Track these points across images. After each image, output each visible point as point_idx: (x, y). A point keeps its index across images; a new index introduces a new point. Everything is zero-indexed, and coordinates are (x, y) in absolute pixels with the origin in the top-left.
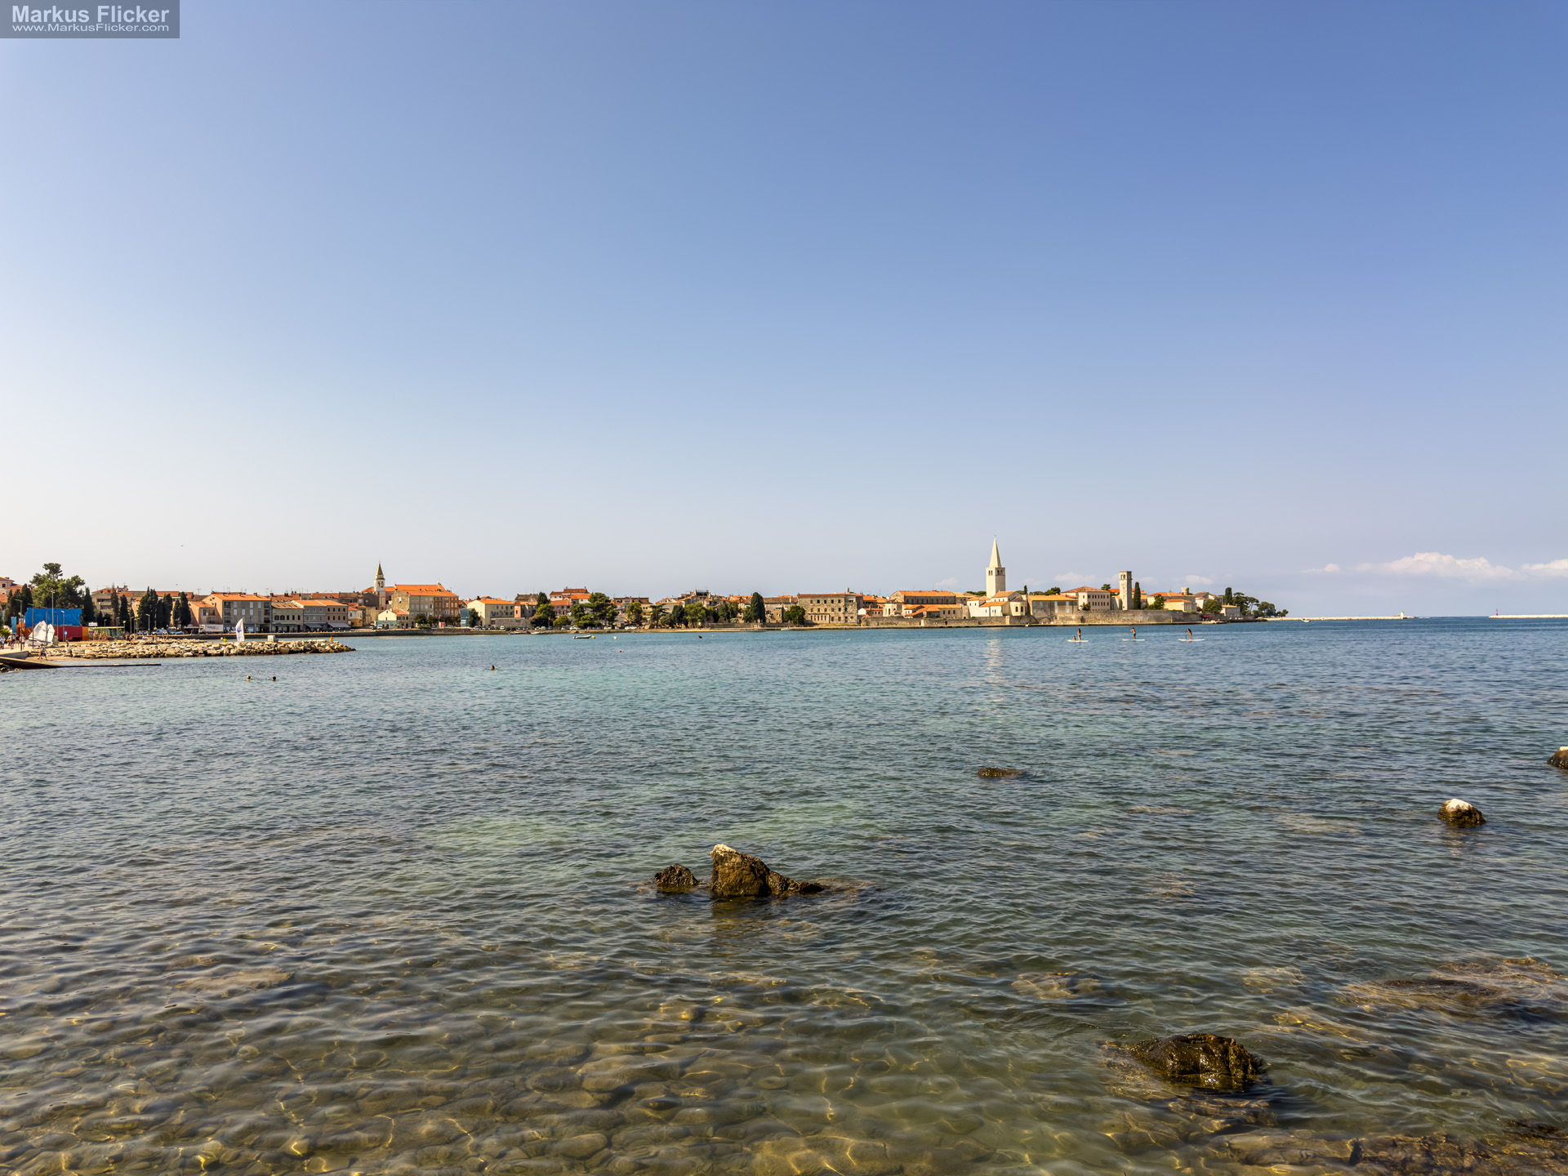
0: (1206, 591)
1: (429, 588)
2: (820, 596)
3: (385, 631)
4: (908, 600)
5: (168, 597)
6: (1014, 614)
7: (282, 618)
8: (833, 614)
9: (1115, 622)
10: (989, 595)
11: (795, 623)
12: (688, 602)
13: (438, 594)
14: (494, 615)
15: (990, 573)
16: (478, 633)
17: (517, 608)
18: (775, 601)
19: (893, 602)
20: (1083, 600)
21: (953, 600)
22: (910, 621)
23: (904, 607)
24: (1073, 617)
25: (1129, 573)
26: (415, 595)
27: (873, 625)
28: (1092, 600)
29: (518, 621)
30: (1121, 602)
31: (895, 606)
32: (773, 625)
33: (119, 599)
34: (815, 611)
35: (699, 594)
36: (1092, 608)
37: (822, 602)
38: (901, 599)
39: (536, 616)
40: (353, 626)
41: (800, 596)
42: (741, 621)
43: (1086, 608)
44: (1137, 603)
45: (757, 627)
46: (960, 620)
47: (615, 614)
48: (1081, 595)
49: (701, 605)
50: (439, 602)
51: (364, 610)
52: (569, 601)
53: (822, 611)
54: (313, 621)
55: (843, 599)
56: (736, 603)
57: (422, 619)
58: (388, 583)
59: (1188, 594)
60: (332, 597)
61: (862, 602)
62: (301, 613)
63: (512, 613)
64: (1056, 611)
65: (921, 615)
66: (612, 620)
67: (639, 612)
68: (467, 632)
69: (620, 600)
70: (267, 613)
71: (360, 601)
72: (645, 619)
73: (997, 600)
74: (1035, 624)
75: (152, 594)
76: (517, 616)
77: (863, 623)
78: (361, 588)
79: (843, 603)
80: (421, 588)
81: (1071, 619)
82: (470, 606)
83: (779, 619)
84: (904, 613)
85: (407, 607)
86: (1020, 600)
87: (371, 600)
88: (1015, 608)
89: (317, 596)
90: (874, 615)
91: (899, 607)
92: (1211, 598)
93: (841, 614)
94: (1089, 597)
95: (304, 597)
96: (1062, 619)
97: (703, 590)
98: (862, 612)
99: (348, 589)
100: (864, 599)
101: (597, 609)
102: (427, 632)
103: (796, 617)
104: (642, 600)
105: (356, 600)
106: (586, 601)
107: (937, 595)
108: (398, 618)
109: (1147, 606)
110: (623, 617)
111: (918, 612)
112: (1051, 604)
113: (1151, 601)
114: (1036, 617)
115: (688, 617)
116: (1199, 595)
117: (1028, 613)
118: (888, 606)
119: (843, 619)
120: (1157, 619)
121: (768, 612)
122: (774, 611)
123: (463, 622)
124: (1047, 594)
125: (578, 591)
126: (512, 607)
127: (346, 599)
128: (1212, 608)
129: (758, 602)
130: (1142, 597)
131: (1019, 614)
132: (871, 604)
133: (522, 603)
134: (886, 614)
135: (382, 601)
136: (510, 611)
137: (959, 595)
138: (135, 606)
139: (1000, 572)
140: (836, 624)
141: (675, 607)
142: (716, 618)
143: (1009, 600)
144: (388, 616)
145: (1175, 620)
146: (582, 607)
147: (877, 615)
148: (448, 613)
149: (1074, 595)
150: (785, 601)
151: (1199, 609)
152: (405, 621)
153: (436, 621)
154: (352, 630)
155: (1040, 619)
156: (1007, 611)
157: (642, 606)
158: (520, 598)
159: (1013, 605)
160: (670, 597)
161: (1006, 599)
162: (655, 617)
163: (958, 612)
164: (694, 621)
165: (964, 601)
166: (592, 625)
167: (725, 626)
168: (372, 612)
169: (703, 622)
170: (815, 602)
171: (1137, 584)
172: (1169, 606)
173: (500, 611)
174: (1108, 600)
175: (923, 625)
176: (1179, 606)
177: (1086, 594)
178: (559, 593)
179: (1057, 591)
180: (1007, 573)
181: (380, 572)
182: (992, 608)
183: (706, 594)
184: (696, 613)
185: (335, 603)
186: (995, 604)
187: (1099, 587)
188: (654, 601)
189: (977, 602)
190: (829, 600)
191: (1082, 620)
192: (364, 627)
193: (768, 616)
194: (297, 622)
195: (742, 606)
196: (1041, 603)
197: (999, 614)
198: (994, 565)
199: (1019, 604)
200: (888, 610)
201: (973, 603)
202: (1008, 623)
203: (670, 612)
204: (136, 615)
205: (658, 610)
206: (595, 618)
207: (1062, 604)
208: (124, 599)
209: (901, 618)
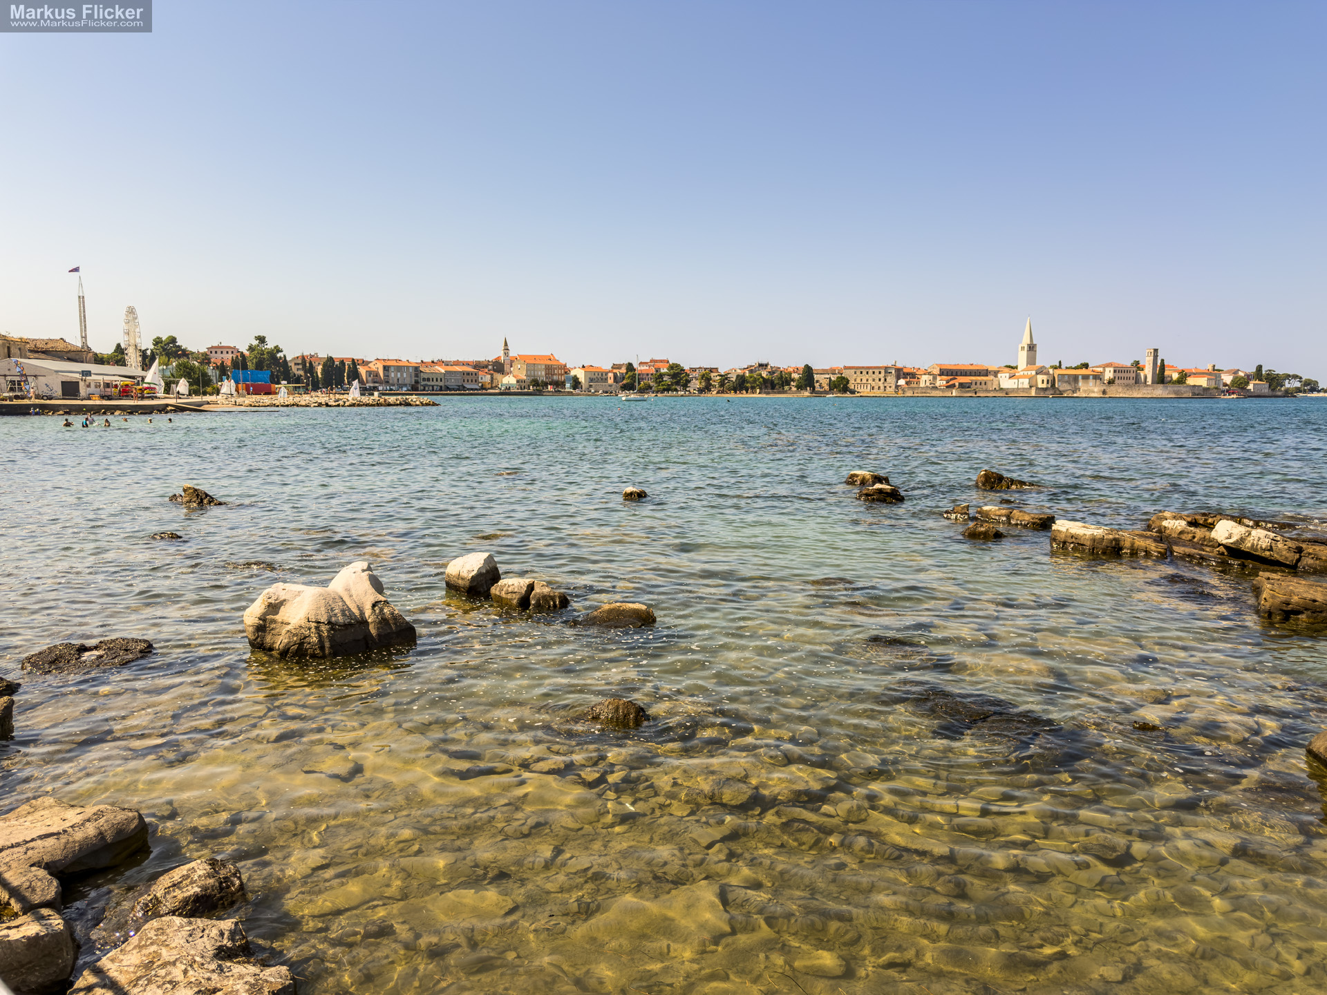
0: (1236, 368)
1: (541, 357)
2: (863, 368)
3: (507, 392)
4: (943, 372)
5: (342, 362)
6: (1040, 385)
7: (428, 380)
8: (873, 383)
9: (1135, 395)
10: (1019, 369)
11: (840, 391)
12: (751, 371)
13: (549, 363)
14: (591, 380)
15: (1023, 348)
16: (578, 395)
17: (611, 375)
18: (824, 372)
19: (929, 374)
20: (1109, 374)
21: (986, 373)
22: (943, 391)
23: (939, 378)
24: (1096, 390)
25: (1156, 350)
26: (531, 363)
27: (909, 393)
28: (1118, 375)
29: (610, 386)
30: (1146, 377)
31: (931, 377)
32: (821, 393)
33: (307, 364)
34: (858, 381)
35: (761, 365)
36: (1117, 381)
37: (864, 373)
38: (937, 371)
39: (625, 382)
40: (483, 388)
41: (846, 368)
42: (794, 389)
43: (1111, 382)
44: (1161, 378)
45: (807, 394)
46: (987, 391)
47: (689, 381)
48: (1108, 370)
49: (760, 375)
50: (549, 369)
51: (492, 375)
52: (653, 370)
53: (864, 381)
54: (452, 383)
55: (883, 371)
56: (790, 374)
57: (535, 383)
58: (512, 353)
59: (1214, 370)
60: (468, 364)
61: (900, 373)
62: (442, 377)
63: (606, 379)
64: (1080, 384)
65: (953, 386)
66: (685, 386)
67: (708, 380)
68: (570, 394)
69: (694, 370)
70: (417, 376)
71: (490, 367)
72: (714, 386)
73: (1026, 373)
74: (1059, 394)
75: (331, 359)
76: (611, 381)
77: (900, 392)
78: (491, 358)
79: (883, 374)
80: (535, 358)
81: (1094, 392)
82: (573, 373)
83: (827, 388)
84: (938, 383)
85: (525, 373)
86: (1047, 373)
87: (499, 367)
88: (1041, 382)
89: (457, 363)
90: (912, 385)
91: (935, 378)
92: (1241, 374)
93: (881, 384)
94: (1115, 371)
95: (447, 364)
96: (1085, 391)
97: (764, 362)
98: (902, 382)
99: (481, 358)
100: (905, 370)
101: (674, 376)
102: (538, 393)
103: (841, 385)
104: (711, 370)
105: (486, 367)
106: (665, 370)
107: (971, 368)
108: (518, 381)
109: (1171, 382)
110: (696, 384)
111: (951, 383)
112: (1076, 378)
113: (1175, 376)
114: (1061, 389)
115: (749, 385)
116: (1228, 372)
117: (1053, 385)
118: (925, 378)
119: (882, 388)
120: (1175, 393)
121: (817, 381)
122: (822, 380)
123: (568, 385)
124: (1076, 368)
125: (661, 361)
126: (606, 374)
127: (479, 366)
128: (1240, 385)
129: (808, 372)
130: (1167, 373)
131: (1044, 386)
132: (911, 376)
133: (615, 371)
134: (922, 385)
135: (507, 368)
136: (604, 376)
137: (992, 368)
138: (319, 369)
139: (1032, 348)
140: (877, 393)
141: (738, 376)
142: (773, 387)
143: (1037, 374)
144: (509, 380)
145: (1194, 394)
146: (661, 376)
147: (915, 385)
148: (555, 378)
149: (1101, 369)
150: (833, 372)
151: (1225, 385)
152: (523, 384)
153: (546, 384)
154: (482, 390)
155: (1065, 391)
156: (1034, 384)
157: (712, 375)
158: (615, 367)
159: (1040, 378)
160: (737, 367)
161: (1034, 373)
162: (722, 384)
163: (989, 384)
164: (753, 388)
165: (996, 373)
166: (668, 390)
167: (779, 393)
168: (498, 376)
169: (761, 389)
170: (858, 373)
171: (1163, 361)
172: (1191, 381)
173: (597, 377)
174: (1134, 375)
175: (954, 394)
176: (1203, 382)
177: (1112, 369)
178: (646, 363)
179: (1086, 366)
180: (1038, 349)
181: (506, 344)
182: (1021, 380)
183: (767, 365)
184: (755, 381)
185: (470, 369)
186: (1024, 377)
187: (1128, 363)
188: (722, 371)
189: (1008, 375)
190: (871, 371)
191: (1104, 392)
192: (492, 388)
193: (817, 385)
194: (440, 383)
195: (795, 376)
196: (1066, 378)
197: (1026, 386)
198: (1026, 341)
199: (1045, 377)
200: (925, 380)
201: (1003, 375)
202: (1033, 394)
203: (734, 380)
204: (320, 376)
205: (724, 378)
206: (672, 384)
207: (1086, 377)
208: (311, 363)
209: (935, 388)
